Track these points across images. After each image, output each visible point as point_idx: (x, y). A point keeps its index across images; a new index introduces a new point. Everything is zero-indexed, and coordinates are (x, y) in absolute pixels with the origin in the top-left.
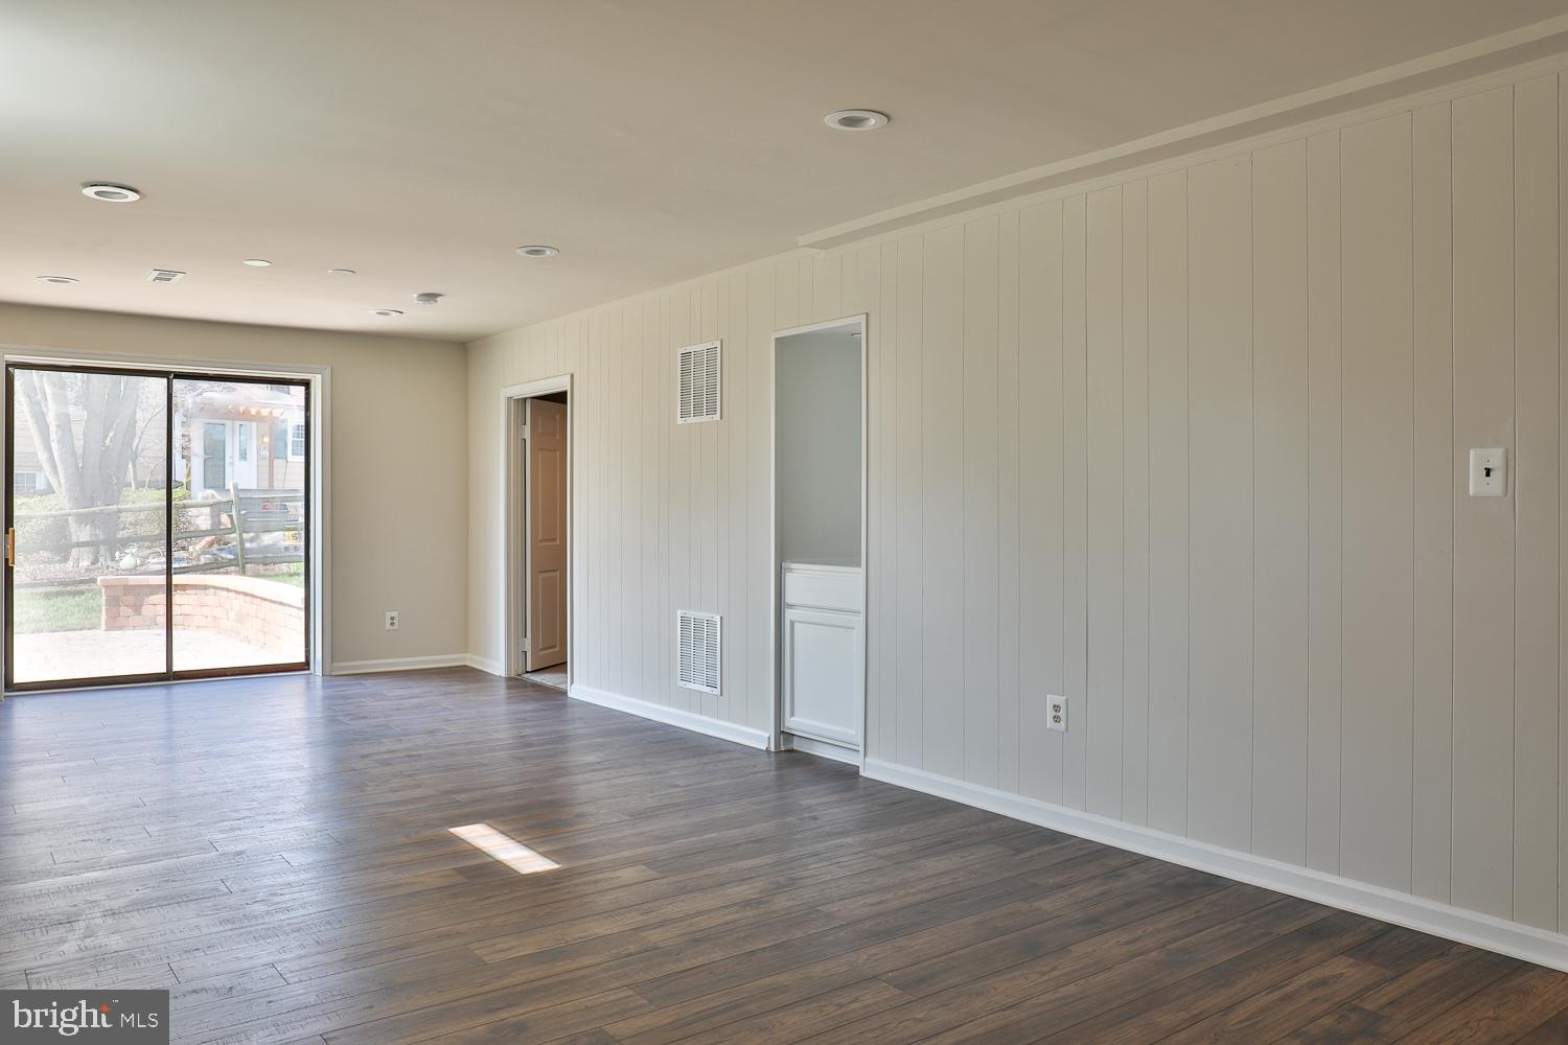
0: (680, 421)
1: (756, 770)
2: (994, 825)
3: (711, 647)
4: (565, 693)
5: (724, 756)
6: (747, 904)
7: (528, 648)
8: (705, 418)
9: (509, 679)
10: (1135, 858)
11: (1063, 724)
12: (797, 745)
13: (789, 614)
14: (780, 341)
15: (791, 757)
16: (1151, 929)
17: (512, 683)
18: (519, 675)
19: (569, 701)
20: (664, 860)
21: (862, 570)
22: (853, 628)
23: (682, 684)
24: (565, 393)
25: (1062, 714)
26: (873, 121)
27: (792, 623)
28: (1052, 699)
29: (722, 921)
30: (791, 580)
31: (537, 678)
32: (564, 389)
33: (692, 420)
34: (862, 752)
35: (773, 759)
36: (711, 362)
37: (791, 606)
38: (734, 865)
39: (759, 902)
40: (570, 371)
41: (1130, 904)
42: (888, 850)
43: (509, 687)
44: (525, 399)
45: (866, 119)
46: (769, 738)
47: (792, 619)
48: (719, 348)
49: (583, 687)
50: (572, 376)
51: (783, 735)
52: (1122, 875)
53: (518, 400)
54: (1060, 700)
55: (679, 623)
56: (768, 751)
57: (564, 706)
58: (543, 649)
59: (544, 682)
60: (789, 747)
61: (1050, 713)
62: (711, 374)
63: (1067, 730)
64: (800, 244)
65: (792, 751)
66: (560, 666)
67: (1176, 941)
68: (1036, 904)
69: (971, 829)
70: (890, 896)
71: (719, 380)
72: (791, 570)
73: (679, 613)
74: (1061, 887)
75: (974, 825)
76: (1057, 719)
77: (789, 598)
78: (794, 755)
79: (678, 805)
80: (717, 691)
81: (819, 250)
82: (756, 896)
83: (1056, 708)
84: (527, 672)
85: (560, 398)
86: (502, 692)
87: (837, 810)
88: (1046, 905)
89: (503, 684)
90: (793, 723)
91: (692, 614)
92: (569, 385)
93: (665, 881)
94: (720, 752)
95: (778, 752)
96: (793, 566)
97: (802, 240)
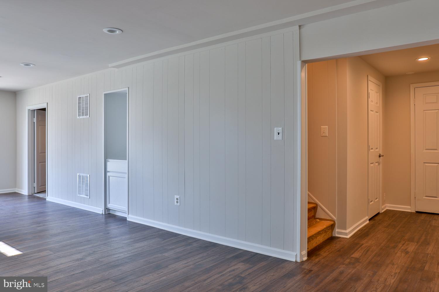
0: (78, 117)
1: (96, 220)
2: (161, 232)
3: (87, 184)
4: (45, 199)
5: (88, 216)
6: (78, 260)
7: (35, 186)
8: (85, 117)
9: (29, 196)
10: (197, 239)
11: (179, 203)
12: (111, 212)
13: (108, 174)
14: (106, 95)
15: (109, 215)
16: (193, 259)
17: (30, 197)
18: (32, 194)
19: (47, 201)
20: (57, 248)
21: (127, 161)
22: (125, 178)
23: (79, 195)
24: (45, 108)
25: (179, 201)
26: (118, 32)
27: (109, 177)
28: (176, 197)
29: (68, 266)
30: (108, 164)
31: (38, 195)
32: (45, 107)
33: (81, 117)
34: (127, 213)
35: (104, 216)
36: (86, 101)
37: (109, 172)
38: (78, 249)
39: (82, 259)
40: (47, 102)
41: (190, 253)
42: (126, 241)
43: (29, 198)
44: (35, 110)
45: (116, 31)
46: (103, 210)
47: (109, 175)
48: (89, 96)
49: (51, 197)
50: (47, 103)
51: (107, 209)
52: (191, 245)
53: (32, 110)
54: (178, 197)
55: (78, 177)
56: (102, 214)
57: (45, 203)
58: (41, 186)
59: (40, 196)
60: (109, 213)
61: (176, 201)
62: (86, 104)
63: (180, 205)
64: (109, 67)
65: (110, 214)
66: (44, 191)
67: (198, 262)
68: (164, 254)
69: (154, 234)
70: (122, 255)
71: (89, 106)
72: (109, 161)
73: (78, 174)
74: (172, 249)
75: (155, 232)
76: (177, 202)
77: (108, 170)
78: (110, 215)
79: (68, 231)
80: (88, 197)
81: (116, 69)
82: (81, 257)
83: (177, 199)
84: (35, 193)
85: (44, 109)
86: (26, 199)
87: (116, 231)
88: (166, 254)
89: (27, 197)
90: (109, 206)
91: (81, 174)
92: (46, 106)
93: (54, 255)
94: (88, 215)
95: (105, 214)
96: (109, 160)
97: (110, 65)
